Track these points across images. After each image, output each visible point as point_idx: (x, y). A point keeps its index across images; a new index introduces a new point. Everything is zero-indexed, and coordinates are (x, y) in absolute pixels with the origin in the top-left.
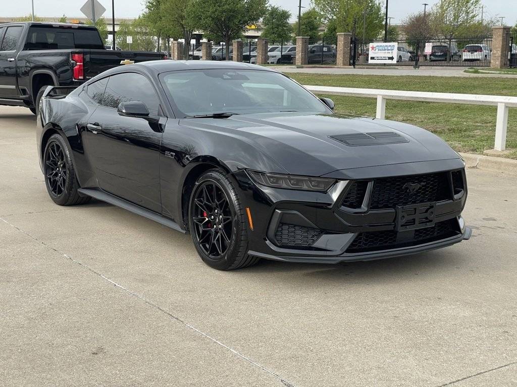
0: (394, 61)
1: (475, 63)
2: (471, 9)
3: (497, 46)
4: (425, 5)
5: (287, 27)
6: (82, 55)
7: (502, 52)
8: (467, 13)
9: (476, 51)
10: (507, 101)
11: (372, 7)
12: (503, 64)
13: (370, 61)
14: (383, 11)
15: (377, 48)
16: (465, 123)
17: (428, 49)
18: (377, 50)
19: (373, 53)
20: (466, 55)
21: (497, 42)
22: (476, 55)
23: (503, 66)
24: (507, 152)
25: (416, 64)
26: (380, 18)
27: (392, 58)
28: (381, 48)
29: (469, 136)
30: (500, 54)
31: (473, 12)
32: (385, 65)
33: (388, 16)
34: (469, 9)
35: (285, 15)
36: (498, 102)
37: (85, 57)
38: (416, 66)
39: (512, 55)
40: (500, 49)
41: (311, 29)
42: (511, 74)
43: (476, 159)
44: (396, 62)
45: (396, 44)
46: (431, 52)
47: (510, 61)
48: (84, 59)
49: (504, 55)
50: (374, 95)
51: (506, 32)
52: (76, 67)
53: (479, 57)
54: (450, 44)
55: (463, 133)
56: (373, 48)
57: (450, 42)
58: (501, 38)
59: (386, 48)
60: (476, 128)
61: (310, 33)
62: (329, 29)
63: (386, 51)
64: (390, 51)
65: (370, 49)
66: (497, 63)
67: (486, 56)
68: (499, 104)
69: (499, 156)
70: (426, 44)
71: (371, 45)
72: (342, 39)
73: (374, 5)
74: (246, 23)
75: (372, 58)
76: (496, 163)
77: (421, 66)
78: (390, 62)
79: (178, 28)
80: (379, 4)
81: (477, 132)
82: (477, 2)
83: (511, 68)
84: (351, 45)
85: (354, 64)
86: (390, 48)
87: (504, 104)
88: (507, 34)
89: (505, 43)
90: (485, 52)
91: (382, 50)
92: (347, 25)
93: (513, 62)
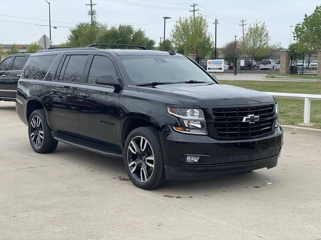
0: (222, 71)
3: (283, 62)
4: (236, 36)
9: (267, 64)
10: (310, 97)
16: (282, 109)
17: (242, 63)
18: (212, 64)
19: (210, 66)
20: (262, 66)
21: (283, 59)
22: (267, 66)
23: (287, 73)
24: (311, 124)
25: (235, 72)
26: (210, 44)
27: (221, 69)
28: (214, 63)
29: (286, 116)
30: (285, 66)
32: (217, 72)
34: (262, 39)
38: (235, 73)
40: (285, 63)
42: (294, 78)
43: (294, 129)
45: (223, 60)
47: (291, 70)
49: (287, 67)
53: (270, 67)
55: (283, 114)
56: (209, 63)
58: (285, 57)
59: (217, 63)
60: (289, 111)
63: (218, 65)
64: (220, 65)
65: (208, 63)
66: (284, 71)
67: (273, 67)
68: (305, 98)
69: (307, 127)
71: (208, 61)
73: (206, 37)
75: (209, 69)
76: (306, 131)
77: (238, 73)
78: (220, 71)
80: (209, 36)
81: (291, 114)
82: (267, 35)
83: (291, 74)
86: (219, 63)
87: (308, 99)
88: (289, 54)
89: (288, 60)
90: (273, 64)
91: (215, 64)
92: (193, 49)
93: (293, 71)
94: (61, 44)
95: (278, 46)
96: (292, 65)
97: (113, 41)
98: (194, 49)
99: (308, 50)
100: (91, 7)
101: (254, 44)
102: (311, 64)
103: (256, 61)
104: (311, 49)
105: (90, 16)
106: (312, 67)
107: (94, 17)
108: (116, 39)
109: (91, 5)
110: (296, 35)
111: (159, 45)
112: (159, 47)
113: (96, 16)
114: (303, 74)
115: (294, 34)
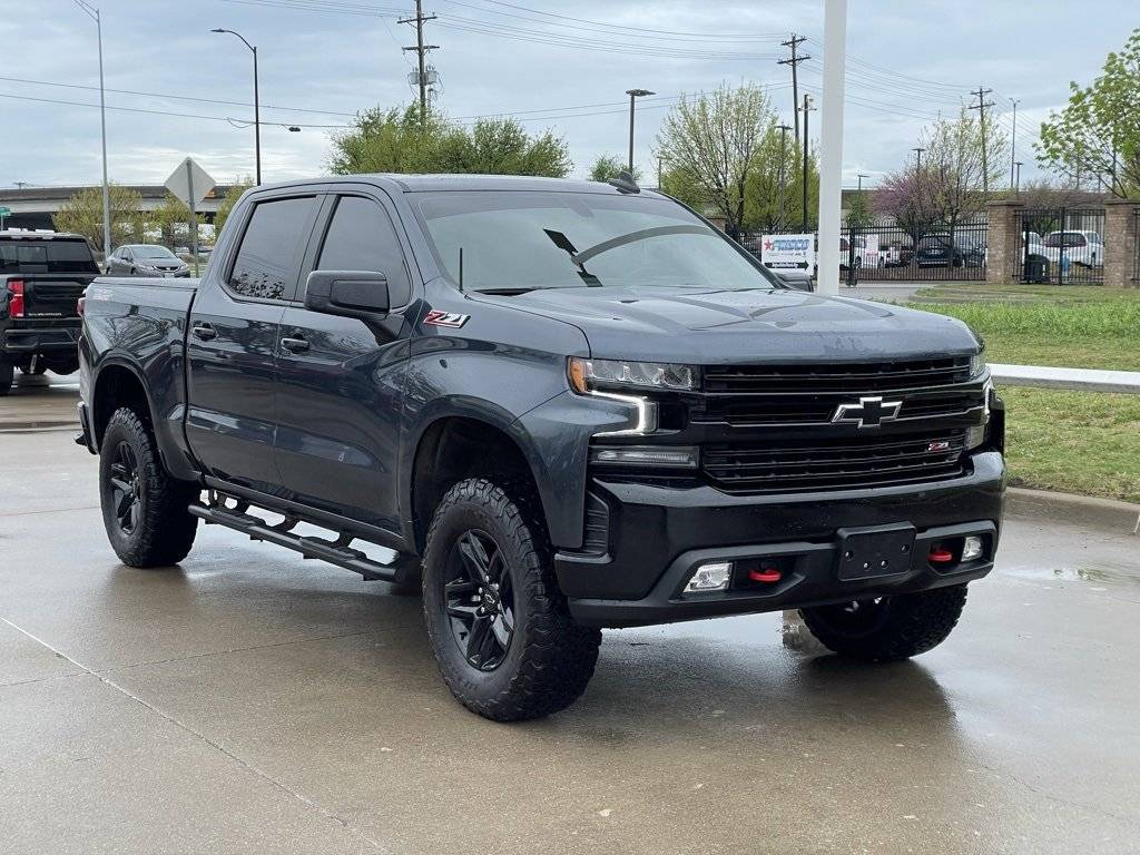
0: (809, 272)
3: (996, 240)
12: (1010, 276)
15: (777, 244)
17: (873, 245)
18: (776, 249)
19: (770, 255)
21: (998, 231)
25: (850, 276)
27: (803, 265)
28: (783, 245)
30: (1003, 256)
38: (852, 280)
39: (1029, 258)
40: (1002, 247)
44: (812, 274)
47: (1027, 268)
51: (1013, 213)
56: (768, 245)
58: (1003, 225)
59: (793, 245)
63: (794, 252)
64: (801, 251)
65: (764, 247)
66: (998, 273)
71: (765, 238)
75: (768, 265)
77: (861, 279)
86: (800, 245)
88: (1016, 215)
89: (1013, 234)
91: (786, 249)
93: (1033, 272)
96: (1030, 253)
100: (421, 55)
105: (418, 88)
107: (431, 90)
109: (420, 50)
110: (1044, 152)
113: (436, 86)
115: (1039, 149)
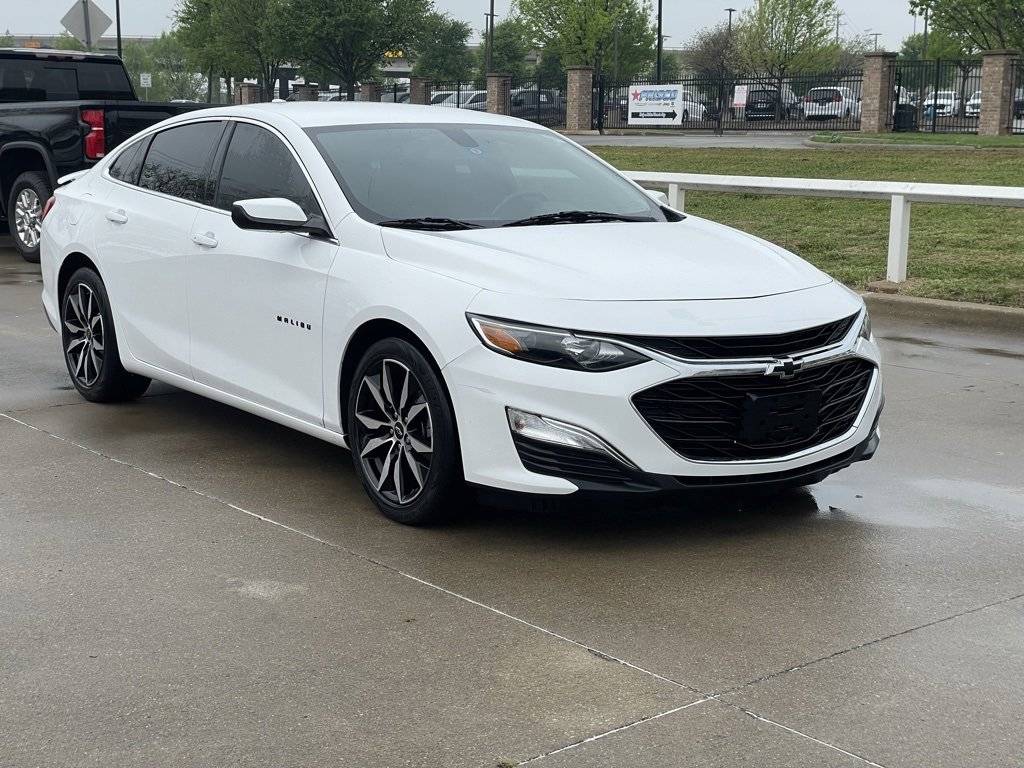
0: (678, 121)
1: (828, 124)
2: (817, 19)
3: (871, 90)
4: (731, 10)
5: (463, 54)
6: (101, 112)
7: (881, 102)
8: (810, 26)
9: (830, 100)
10: (908, 191)
11: (631, 14)
12: (883, 125)
13: (632, 121)
14: (652, 22)
15: (644, 95)
16: (828, 234)
17: (740, 96)
18: (644, 99)
19: (638, 104)
20: (812, 109)
21: (873, 81)
22: (830, 109)
23: (884, 127)
24: (911, 284)
25: (717, 126)
26: (646, 37)
27: (672, 115)
28: (651, 95)
29: (837, 258)
30: (877, 105)
31: (821, 26)
32: (658, 127)
33: (663, 33)
34: (814, 18)
35: (459, 32)
36: (891, 194)
37: (108, 115)
38: (718, 130)
39: (899, 107)
40: (877, 96)
41: (510, 59)
44: (680, 123)
45: (679, 88)
46: (745, 102)
47: (897, 117)
48: (105, 120)
49: (884, 107)
50: (663, 183)
51: (888, 64)
52: (91, 135)
53: (838, 112)
54: (780, 88)
55: (828, 253)
56: (636, 95)
57: (780, 83)
58: (878, 75)
59: (661, 95)
60: (850, 243)
61: (509, 66)
62: (545, 60)
63: (662, 102)
64: (669, 102)
65: (631, 97)
66: (872, 122)
67: (849, 110)
68: (893, 196)
69: (895, 292)
70: (737, 87)
71: (633, 89)
72: (577, 78)
73: (634, 12)
74: (386, 46)
75: (635, 115)
76: (891, 305)
77: (727, 129)
78: (669, 121)
79: (248, 56)
80: (644, 10)
81: (852, 250)
82: (828, 5)
83: (898, 131)
84: (595, 90)
85: (600, 127)
86: (668, 95)
87: (902, 197)
88: (890, 66)
89: (887, 84)
90: (847, 102)
91: (654, 99)
92: (585, 52)
93: (902, 120)
94: (163, 36)
95: (870, 42)
97: (318, 21)
98: (589, 52)
99: (960, 53)
101: (787, 33)
102: (972, 102)
103: (796, 95)
104: (970, 51)
106: (975, 111)
108: (330, 15)
111: (482, 41)
112: (482, 47)
114: (934, 132)
